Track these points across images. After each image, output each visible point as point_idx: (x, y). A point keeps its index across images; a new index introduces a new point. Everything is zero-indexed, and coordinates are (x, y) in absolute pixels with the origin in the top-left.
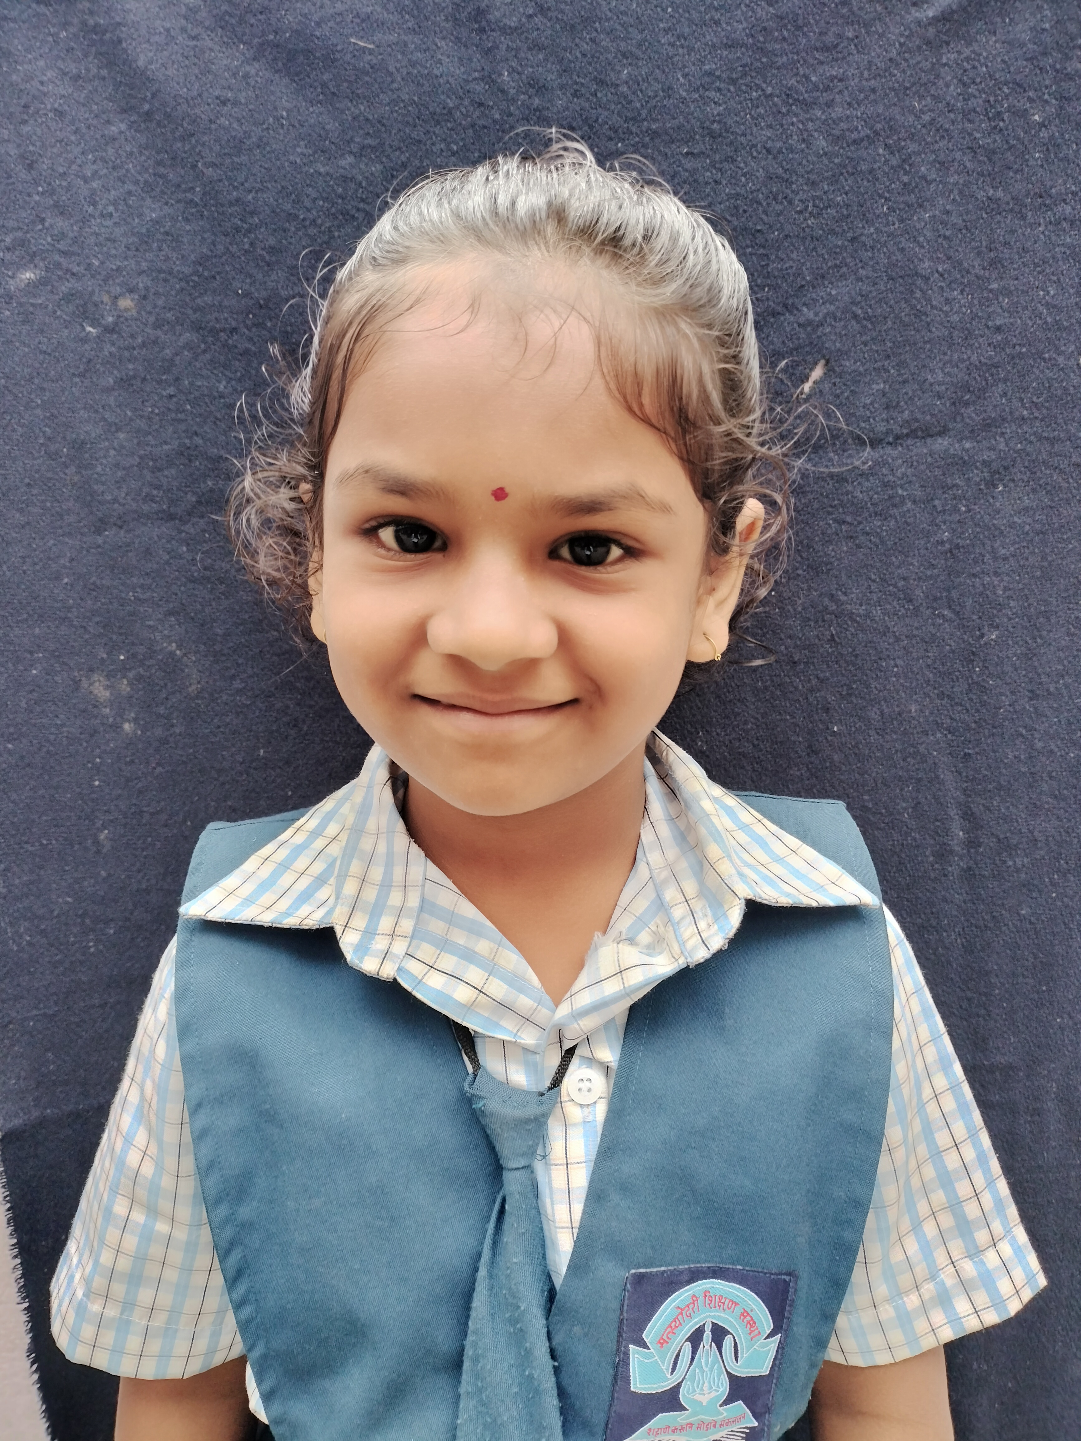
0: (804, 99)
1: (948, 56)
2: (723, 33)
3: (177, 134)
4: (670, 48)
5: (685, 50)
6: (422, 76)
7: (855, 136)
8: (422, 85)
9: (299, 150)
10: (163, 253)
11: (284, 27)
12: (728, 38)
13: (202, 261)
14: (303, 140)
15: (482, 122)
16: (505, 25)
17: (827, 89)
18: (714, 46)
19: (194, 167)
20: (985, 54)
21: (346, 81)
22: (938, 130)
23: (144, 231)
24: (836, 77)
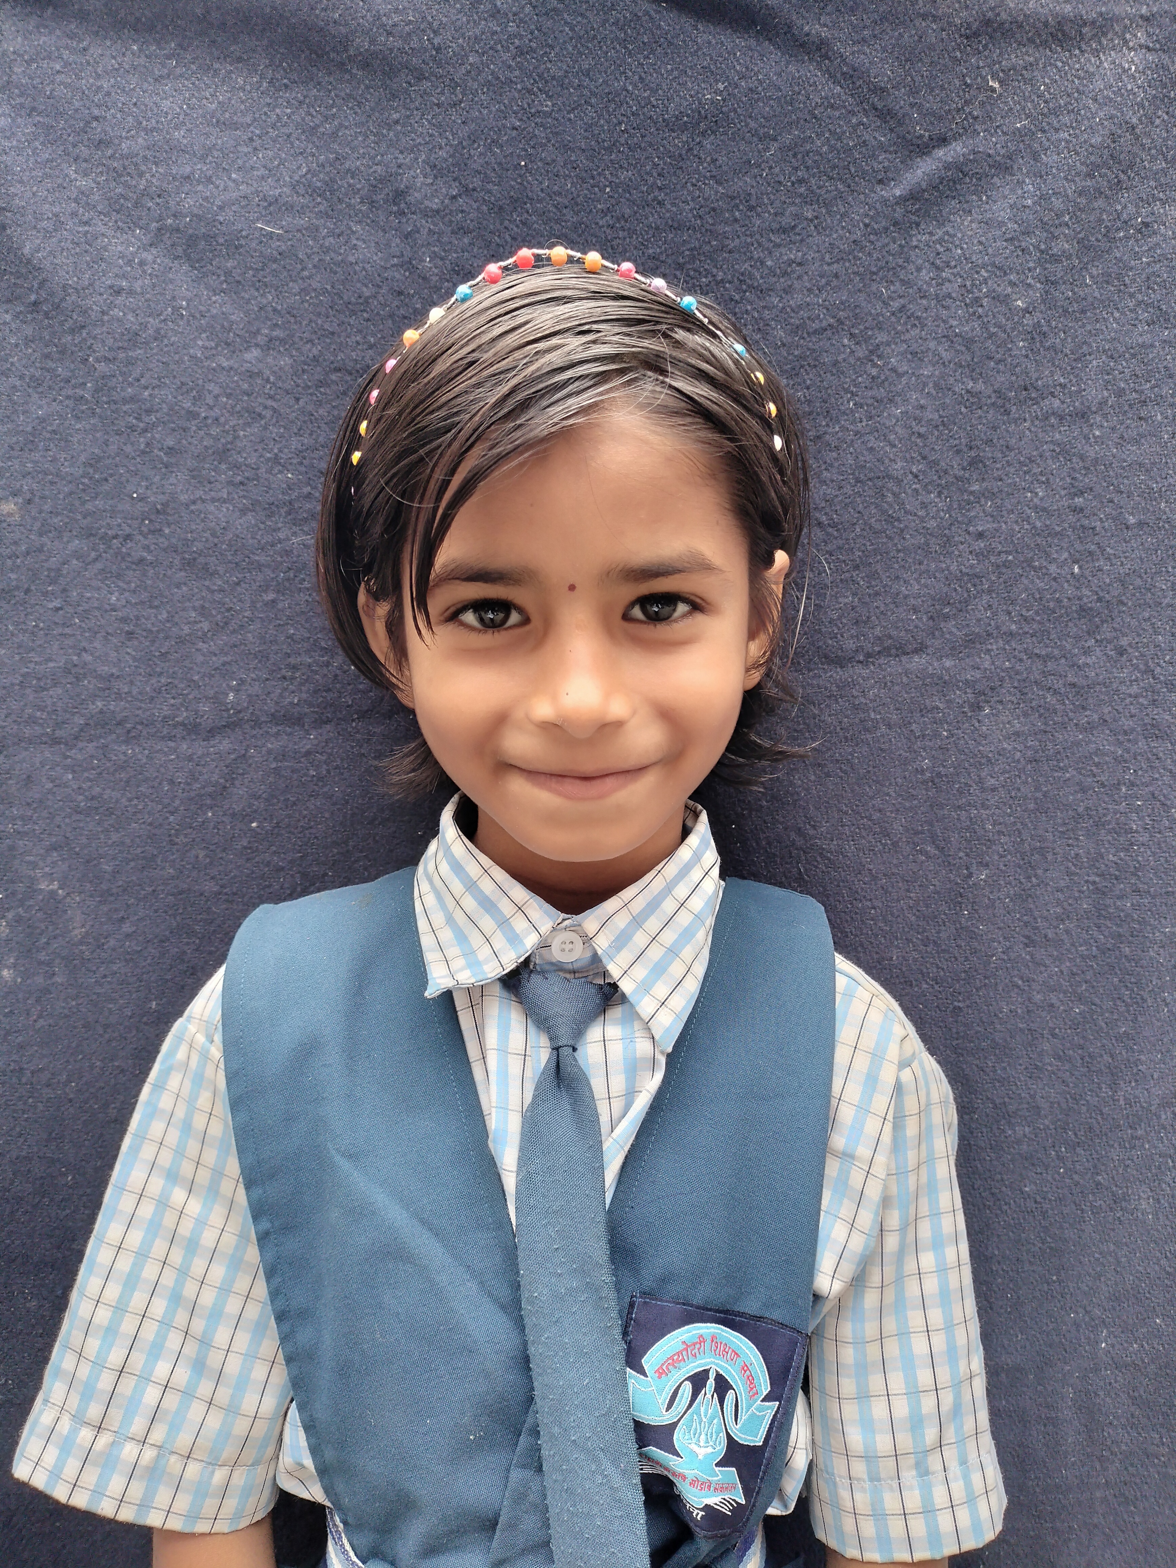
0: (759, 285)
1: (919, 238)
2: (668, 215)
3: (67, 326)
4: (608, 231)
5: (626, 233)
6: (335, 264)
7: (816, 325)
8: (336, 273)
9: (200, 343)
10: (51, 453)
11: (185, 211)
12: (673, 220)
13: (93, 462)
14: (205, 331)
15: (402, 312)
16: (426, 207)
17: (785, 274)
18: (657, 228)
19: (85, 361)
20: (959, 235)
21: (251, 268)
22: (909, 317)
23: (29, 429)
24: (794, 262)
